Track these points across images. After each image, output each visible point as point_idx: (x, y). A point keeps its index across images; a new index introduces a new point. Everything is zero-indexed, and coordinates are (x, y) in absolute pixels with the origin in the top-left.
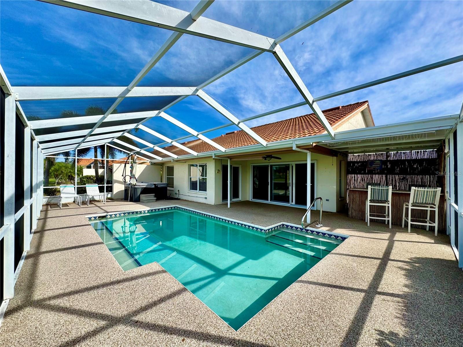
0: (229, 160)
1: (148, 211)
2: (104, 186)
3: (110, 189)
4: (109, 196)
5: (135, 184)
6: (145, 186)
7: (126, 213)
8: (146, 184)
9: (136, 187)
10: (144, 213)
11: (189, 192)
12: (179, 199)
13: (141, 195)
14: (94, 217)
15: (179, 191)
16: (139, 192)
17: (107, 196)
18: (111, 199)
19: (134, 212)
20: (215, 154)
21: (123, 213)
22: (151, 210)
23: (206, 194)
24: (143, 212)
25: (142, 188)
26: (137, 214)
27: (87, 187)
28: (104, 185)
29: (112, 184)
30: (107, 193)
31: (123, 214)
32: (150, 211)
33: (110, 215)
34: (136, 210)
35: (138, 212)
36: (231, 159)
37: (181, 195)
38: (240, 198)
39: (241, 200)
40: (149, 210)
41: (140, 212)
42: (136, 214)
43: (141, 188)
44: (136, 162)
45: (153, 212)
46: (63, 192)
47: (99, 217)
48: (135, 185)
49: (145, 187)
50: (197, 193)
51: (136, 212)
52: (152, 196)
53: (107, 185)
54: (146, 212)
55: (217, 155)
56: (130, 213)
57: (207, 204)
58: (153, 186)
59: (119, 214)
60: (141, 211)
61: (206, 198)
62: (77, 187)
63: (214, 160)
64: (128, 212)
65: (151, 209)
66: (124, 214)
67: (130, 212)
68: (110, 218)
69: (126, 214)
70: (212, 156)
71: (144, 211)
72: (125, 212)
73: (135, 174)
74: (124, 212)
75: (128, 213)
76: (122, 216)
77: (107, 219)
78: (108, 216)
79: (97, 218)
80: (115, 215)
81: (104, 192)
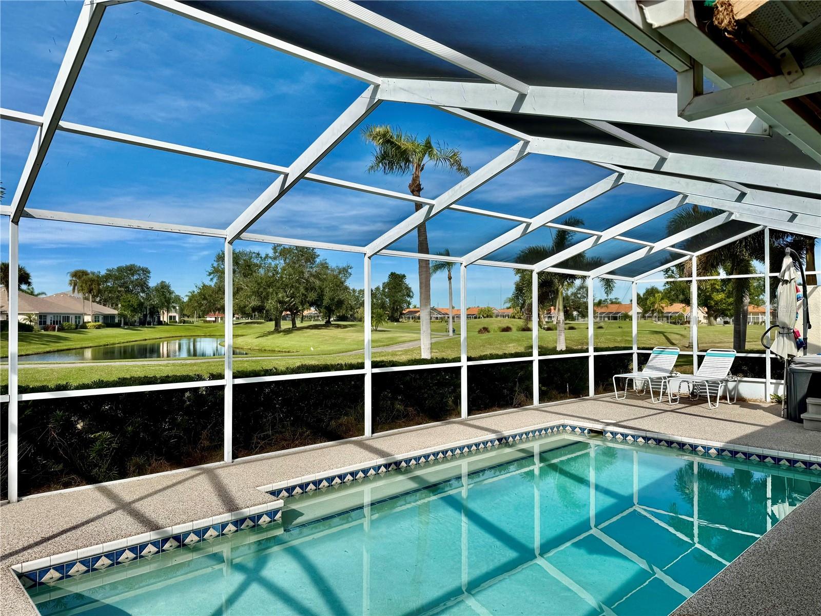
1: (720, 451)
7: (649, 439)
13: (807, 399)
14: (580, 428)
17: (776, 390)
21: (644, 438)
22: (731, 452)
24: (700, 449)
26: (683, 450)
27: (706, 358)
28: (764, 356)
30: (774, 381)
31: (640, 439)
32: (727, 453)
33: (612, 433)
40: (723, 450)
41: (691, 445)
47: (591, 431)
59: (633, 436)
60: (696, 446)
64: (656, 436)
66: (646, 439)
67: (661, 437)
68: (611, 441)
69: (650, 442)
71: (704, 447)
72: (649, 435)
74: (644, 434)
75: (655, 440)
76: (641, 444)
77: (605, 440)
78: (609, 434)
79: (586, 431)
80: (625, 436)
81: (765, 377)
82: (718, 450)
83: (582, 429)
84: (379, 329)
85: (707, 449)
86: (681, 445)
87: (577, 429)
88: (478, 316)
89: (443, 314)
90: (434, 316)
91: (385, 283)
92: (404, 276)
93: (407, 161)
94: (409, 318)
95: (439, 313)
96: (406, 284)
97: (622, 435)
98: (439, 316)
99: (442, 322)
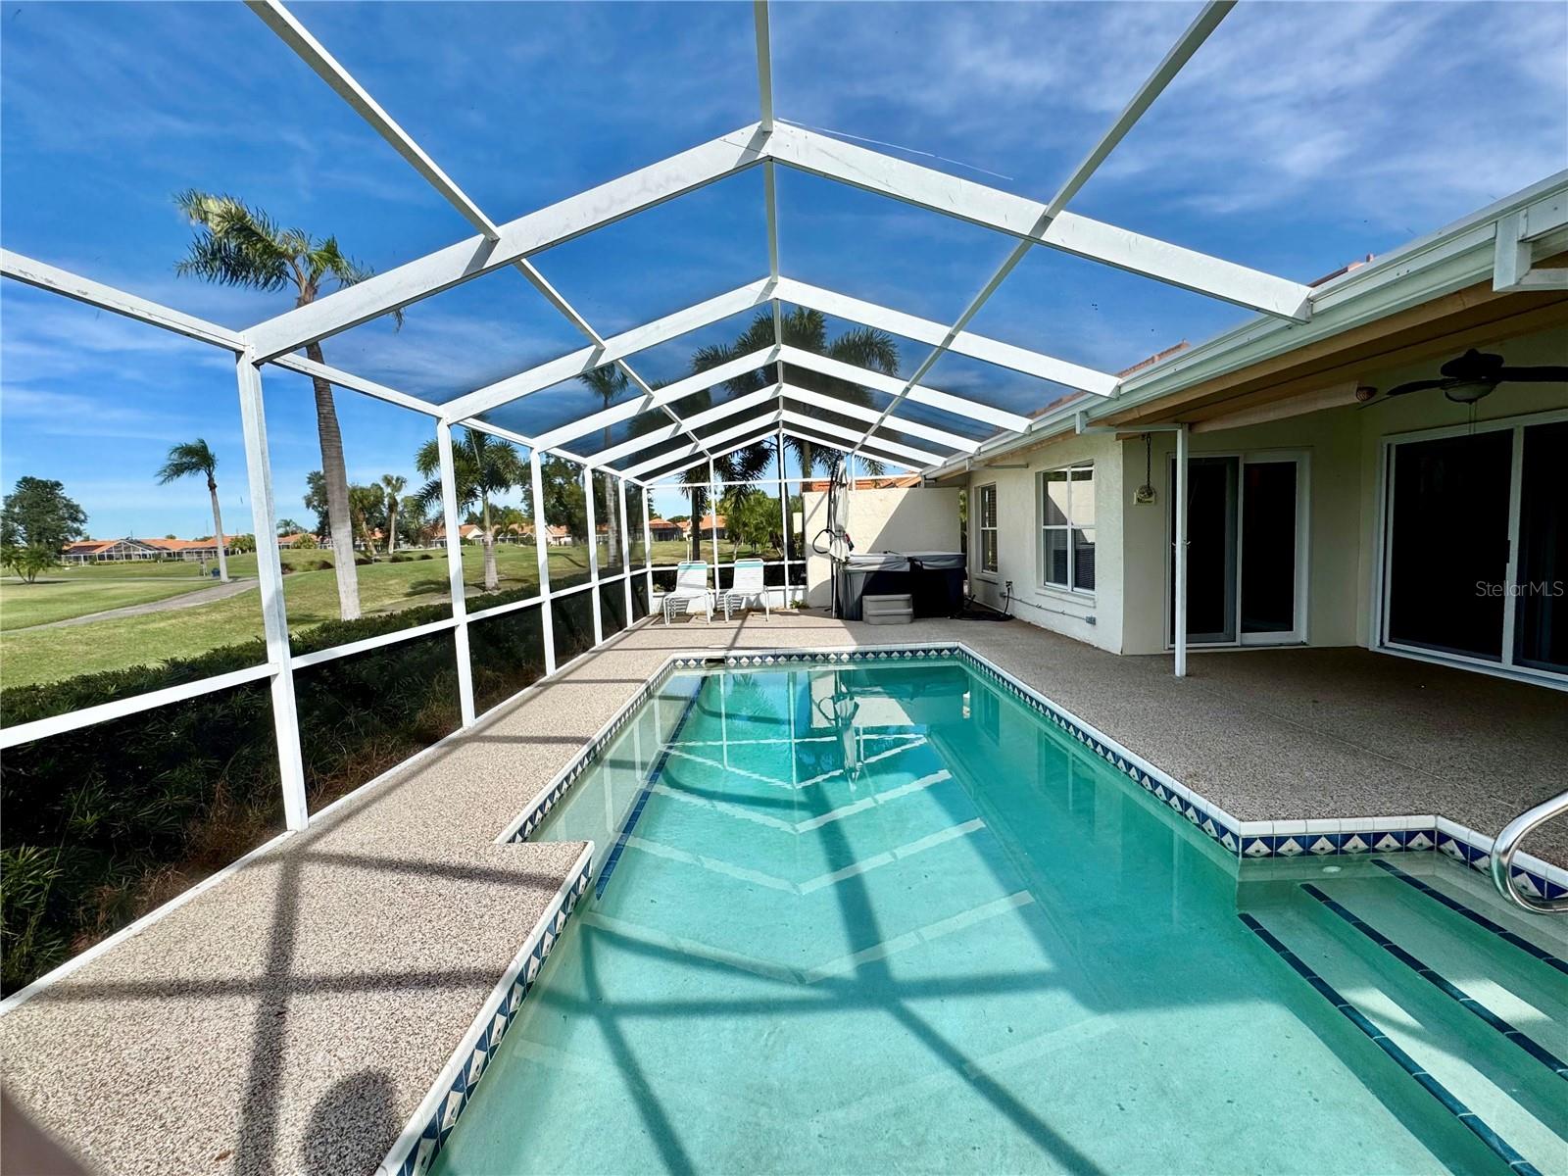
0: (1180, 433)
1: (852, 655)
2: (783, 566)
3: (799, 576)
4: (799, 597)
5: (847, 558)
6: (878, 566)
7: (779, 656)
8: (882, 559)
9: (849, 568)
10: (836, 662)
11: (1042, 592)
12: (1011, 618)
13: (864, 597)
14: (695, 660)
15: (1009, 584)
16: (859, 585)
17: (794, 595)
18: (803, 607)
19: (804, 656)
20: (1086, 413)
21: (773, 656)
22: (861, 654)
23: (1090, 603)
24: (832, 656)
25: (868, 572)
26: (816, 661)
27: (736, 570)
28: (782, 563)
29: (804, 559)
30: (792, 587)
31: (770, 658)
32: (858, 655)
33: (735, 658)
34: (811, 650)
35: (816, 655)
36: (1191, 426)
37: (1016, 602)
38: (1301, 632)
39: (1305, 640)
40: (854, 654)
41: (823, 655)
42: (811, 661)
43: (863, 572)
44: (844, 482)
45: (868, 662)
46: (682, 581)
47: (709, 661)
48: (846, 563)
49: (875, 568)
50: (1064, 596)
51: (810, 655)
52: (898, 603)
53: (791, 562)
54: (845, 657)
55: (1096, 414)
56: (791, 656)
57: (1097, 648)
58: (907, 567)
59: (760, 657)
60: (829, 655)
61: (1092, 621)
62: (719, 569)
63: (1121, 442)
64: (786, 652)
65: (862, 648)
66: (776, 657)
67: (792, 652)
68: (735, 667)
69: (780, 659)
70: (1075, 429)
71: (836, 654)
72: (779, 652)
73: (843, 525)
74: (773, 652)
75: (785, 656)
76: (770, 664)
77: (728, 668)
78: (732, 660)
79: (703, 662)
80: (749, 658)
81: (784, 584)
82: (849, 654)
83: (698, 661)
84: (37, 579)
85: (838, 655)
86: (813, 656)
87: (692, 662)
88: (230, 550)
89: (157, 549)
90: (136, 553)
91: (10, 496)
92: (58, 484)
93: (280, 273)
94: (77, 559)
95: (149, 547)
96: (64, 498)
97: (748, 658)
98: (148, 552)
99: (156, 561)
